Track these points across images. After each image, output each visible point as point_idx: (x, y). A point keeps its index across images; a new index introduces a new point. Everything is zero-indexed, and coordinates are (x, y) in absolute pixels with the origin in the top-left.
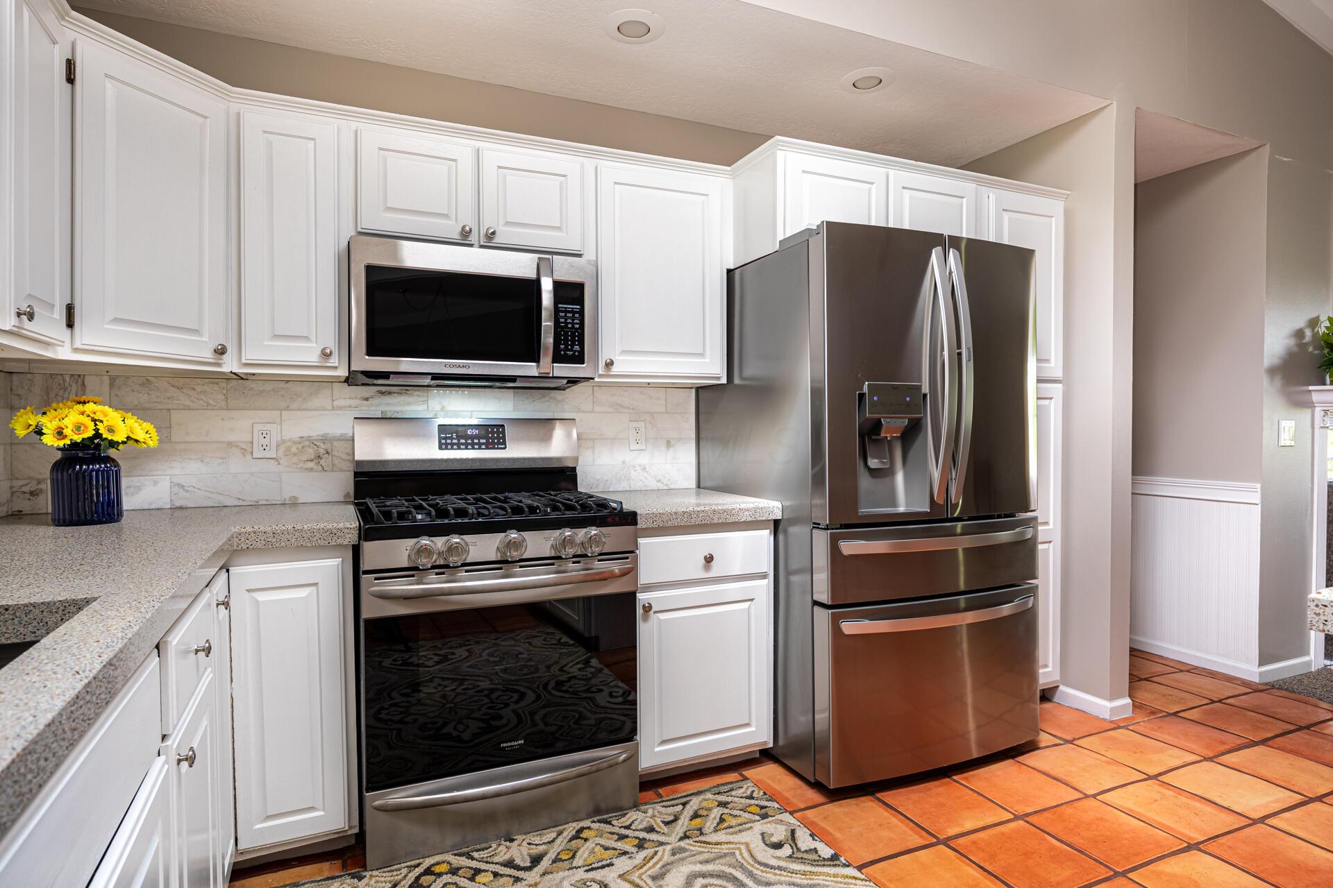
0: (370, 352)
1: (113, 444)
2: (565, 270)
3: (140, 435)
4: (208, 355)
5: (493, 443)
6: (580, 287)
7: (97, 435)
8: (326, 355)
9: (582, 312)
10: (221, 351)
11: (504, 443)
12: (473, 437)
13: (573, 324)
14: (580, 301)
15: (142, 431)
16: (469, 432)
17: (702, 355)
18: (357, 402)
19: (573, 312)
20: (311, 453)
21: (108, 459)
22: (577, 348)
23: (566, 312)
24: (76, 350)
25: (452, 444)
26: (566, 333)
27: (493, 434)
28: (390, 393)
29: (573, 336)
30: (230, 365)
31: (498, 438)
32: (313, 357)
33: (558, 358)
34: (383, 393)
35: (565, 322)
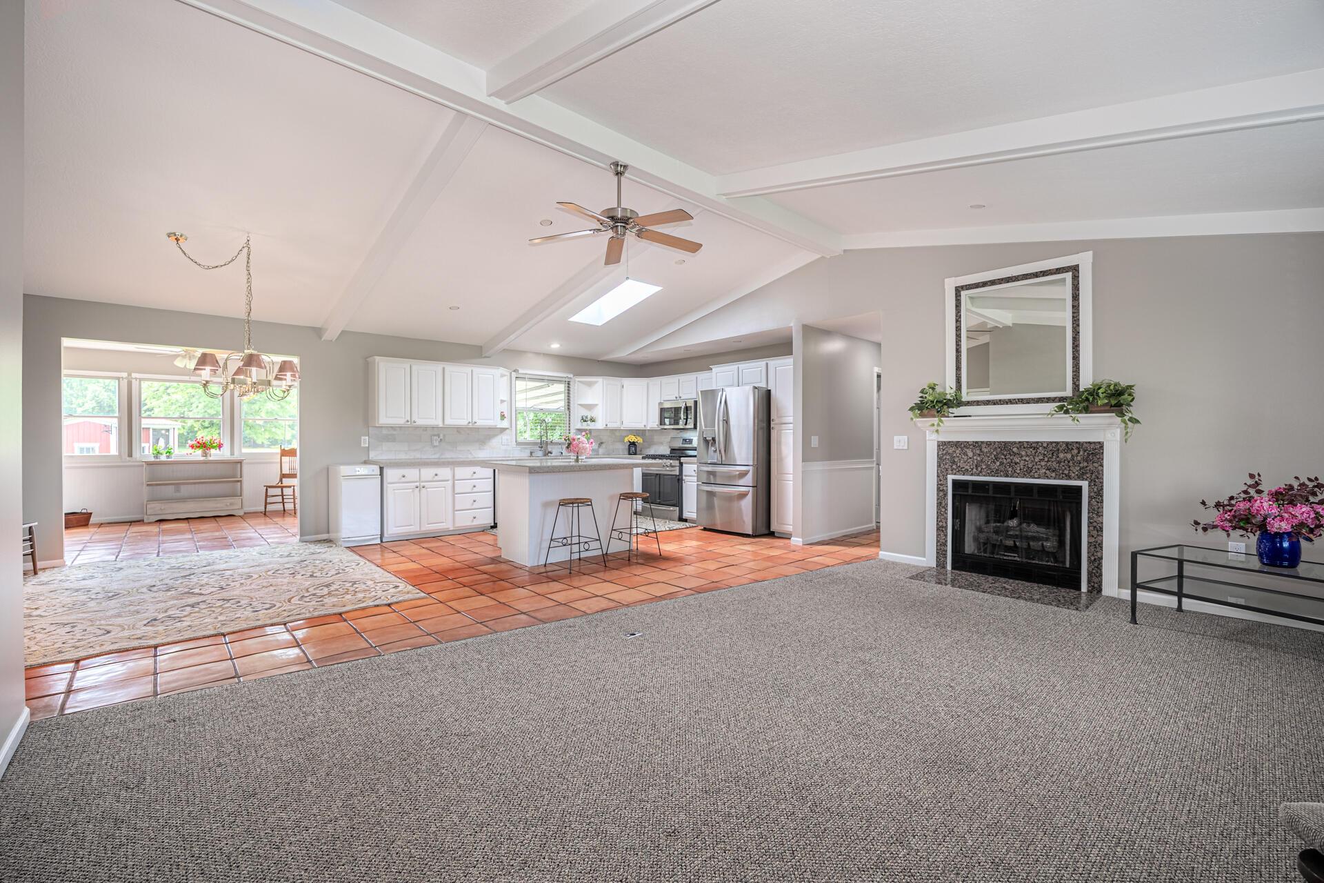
4: (643, 427)
10: (645, 426)
12: (688, 442)
27: (691, 441)
30: (648, 428)
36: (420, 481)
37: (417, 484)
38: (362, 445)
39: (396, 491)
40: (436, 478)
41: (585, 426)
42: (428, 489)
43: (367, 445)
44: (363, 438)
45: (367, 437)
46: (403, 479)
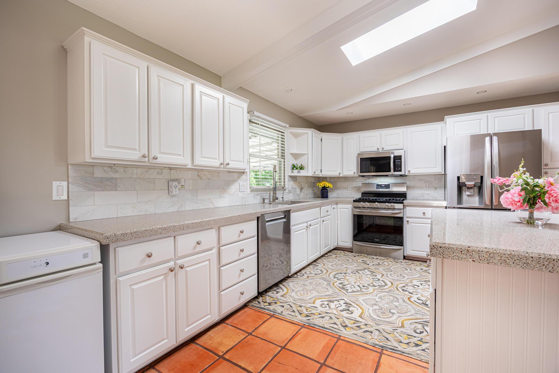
0: (361, 172)
1: (327, 187)
2: (397, 153)
3: (330, 186)
4: (338, 174)
5: (387, 188)
6: (401, 156)
7: (325, 186)
8: (354, 173)
9: (401, 162)
10: (340, 174)
11: (389, 188)
12: (383, 187)
13: (399, 164)
14: (401, 159)
15: (330, 185)
16: (382, 186)
17: (436, 167)
18: (363, 180)
19: (399, 161)
20: (356, 189)
21: (327, 189)
22: (400, 169)
23: (397, 161)
24: (322, 175)
25: (379, 188)
26: (397, 166)
27: (387, 186)
28: (370, 178)
29: (399, 166)
30: (341, 175)
31: (388, 187)
32: (353, 174)
33: (395, 171)
34: (368, 179)
35: (397, 164)
36: (176, 258)
37: (171, 264)
38: (55, 197)
39: (134, 287)
40: (199, 248)
41: (296, 173)
42: (188, 269)
43: (65, 197)
44: (55, 184)
45: (65, 183)
46: (149, 262)
